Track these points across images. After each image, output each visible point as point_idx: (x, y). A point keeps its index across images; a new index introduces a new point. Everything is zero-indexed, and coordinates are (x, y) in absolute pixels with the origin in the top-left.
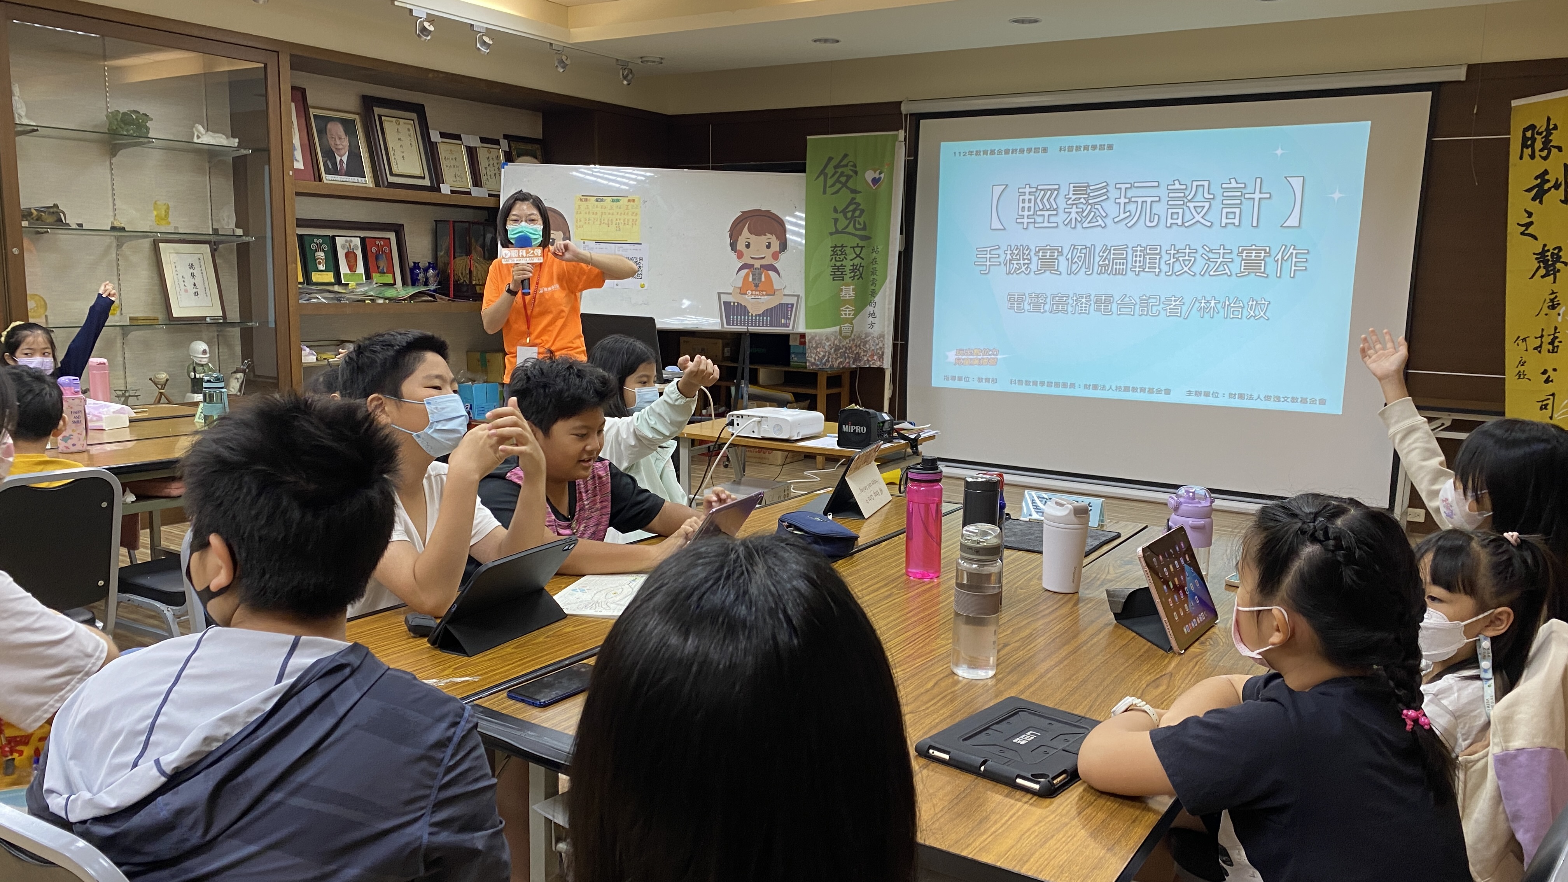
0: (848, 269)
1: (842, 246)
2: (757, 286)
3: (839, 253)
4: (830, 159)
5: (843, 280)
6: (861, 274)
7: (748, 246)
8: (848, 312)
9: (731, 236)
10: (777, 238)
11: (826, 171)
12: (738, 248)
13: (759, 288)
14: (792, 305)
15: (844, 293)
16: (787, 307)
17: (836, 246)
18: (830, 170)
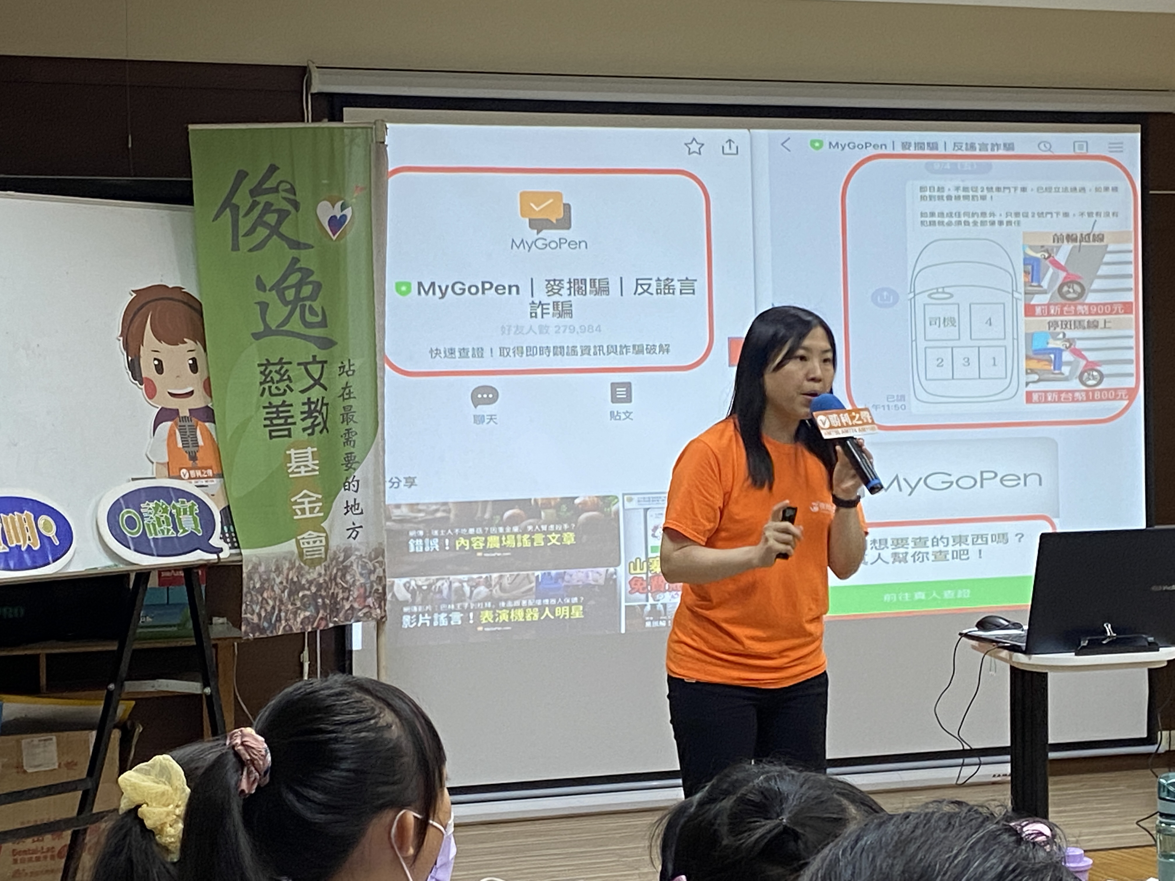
0: (297, 411)
1: (281, 362)
3: (277, 377)
4: (242, 176)
5: (289, 436)
6: (325, 422)
8: (307, 506)
9: (125, 348)
11: (234, 201)
12: (144, 374)
15: (294, 465)
17: (269, 363)
18: (242, 199)
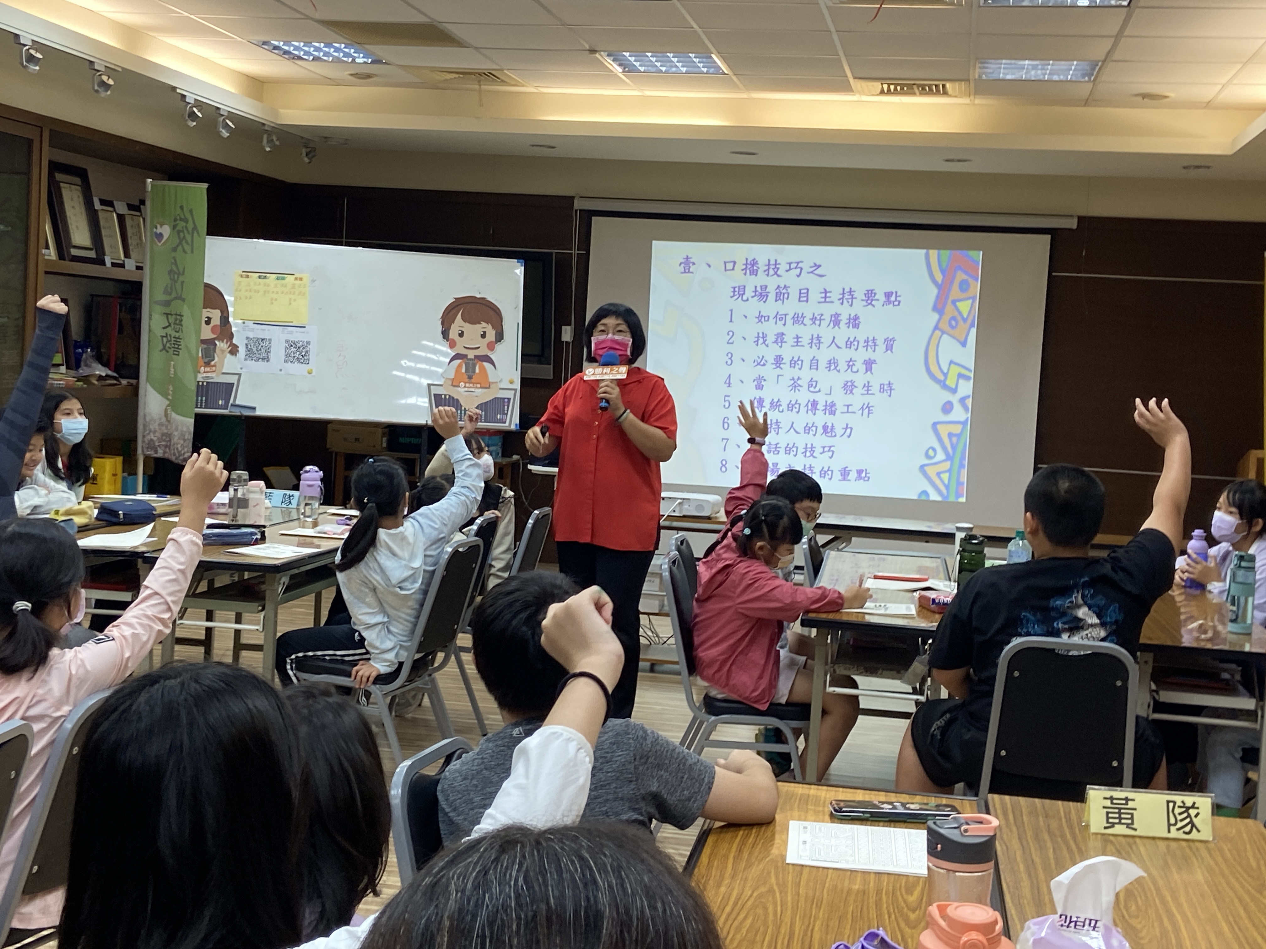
2: (470, 378)
7: (461, 335)
9: (443, 323)
10: (493, 327)
12: (451, 337)
13: (473, 380)
14: (509, 399)
16: (504, 402)
